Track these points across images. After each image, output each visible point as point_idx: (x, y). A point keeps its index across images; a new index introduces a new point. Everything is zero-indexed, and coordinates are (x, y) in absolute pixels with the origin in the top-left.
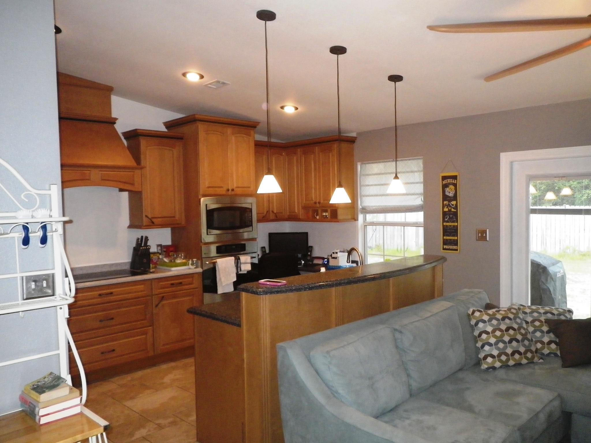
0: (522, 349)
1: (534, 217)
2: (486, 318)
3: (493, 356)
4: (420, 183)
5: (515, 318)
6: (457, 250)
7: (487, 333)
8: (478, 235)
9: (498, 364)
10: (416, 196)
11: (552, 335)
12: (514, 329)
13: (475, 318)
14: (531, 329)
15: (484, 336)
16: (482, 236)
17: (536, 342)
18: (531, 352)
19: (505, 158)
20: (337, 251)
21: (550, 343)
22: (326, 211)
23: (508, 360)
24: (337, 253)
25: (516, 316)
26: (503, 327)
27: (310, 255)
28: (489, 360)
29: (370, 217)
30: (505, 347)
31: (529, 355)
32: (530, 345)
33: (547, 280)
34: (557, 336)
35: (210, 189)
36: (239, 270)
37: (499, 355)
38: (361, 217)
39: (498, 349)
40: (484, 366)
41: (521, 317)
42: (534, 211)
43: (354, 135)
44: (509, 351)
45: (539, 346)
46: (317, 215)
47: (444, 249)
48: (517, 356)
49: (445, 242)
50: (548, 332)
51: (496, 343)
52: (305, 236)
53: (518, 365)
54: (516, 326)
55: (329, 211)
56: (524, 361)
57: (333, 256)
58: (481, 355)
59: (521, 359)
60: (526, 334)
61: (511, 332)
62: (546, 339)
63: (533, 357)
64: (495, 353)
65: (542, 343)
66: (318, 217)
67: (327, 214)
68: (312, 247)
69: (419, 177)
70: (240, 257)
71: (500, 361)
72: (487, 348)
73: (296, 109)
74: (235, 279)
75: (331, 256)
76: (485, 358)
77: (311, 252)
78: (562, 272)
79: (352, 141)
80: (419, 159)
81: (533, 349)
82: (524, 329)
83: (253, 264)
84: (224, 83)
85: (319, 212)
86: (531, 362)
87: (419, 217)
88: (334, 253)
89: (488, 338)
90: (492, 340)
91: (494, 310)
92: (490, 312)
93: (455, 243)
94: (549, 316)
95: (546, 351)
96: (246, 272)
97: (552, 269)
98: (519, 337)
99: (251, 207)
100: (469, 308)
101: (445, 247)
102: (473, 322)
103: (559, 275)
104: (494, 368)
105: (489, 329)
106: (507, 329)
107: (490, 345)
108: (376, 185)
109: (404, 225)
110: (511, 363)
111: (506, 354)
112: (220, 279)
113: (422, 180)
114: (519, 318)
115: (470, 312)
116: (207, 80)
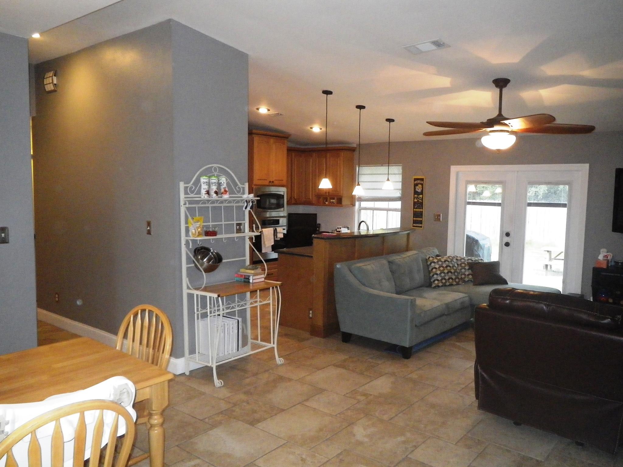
0: (454, 277)
1: (469, 207)
2: (436, 261)
3: (438, 280)
4: (400, 182)
5: (451, 261)
6: (421, 227)
7: (436, 268)
8: (435, 217)
9: (440, 284)
10: (397, 191)
11: (470, 271)
12: (450, 267)
13: (430, 260)
14: (460, 268)
15: (434, 270)
16: (437, 218)
17: (462, 275)
18: (458, 278)
19: (454, 169)
20: (340, 227)
21: (468, 275)
22: (334, 199)
23: (446, 282)
24: (340, 228)
25: (452, 260)
26: (444, 265)
27: (319, 230)
28: (436, 282)
29: (364, 204)
30: (445, 276)
31: (457, 280)
32: (458, 275)
33: (478, 249)
34: (472, 271)
35: (259, 181)
36: (275, 237)
37: (442, 280)
38: (357, 203)
39: (441, 276)
40: (433, 285)
41: (455, 261)
42: (469, 203)
43: (355, 146)
44: (447, 278)
45: (463, 276)
46: (326, 201)
47: (413, 226)
48: (451, 280)
49: (415, 222)
50: (469, 269)
51: (440, 274)
52: (314, 217)
53: (451, 285)
54: (451, 265)
55: (336, 198)
56: (454, 283)
57: (338, 230)
58: (432, 280)
59: (453, 282)
60: (456, 269)
61: (449, 268)
62: (467, 273)
63: (459, 281)
64: (440, 278)
65: (465, 275)
66: (327, 203)
67: (334, 201)
68: (320, 224)
69: (399, 178)
70: (277, 229)
71: (442, 283)
72: (435, 276)
73: (321, 129)
74: (273, 244)
75: (336, 230)
76: (434, 281)
77: (319, 227)
78: (488, 244)
79: (353, 150)
80: (399, 166)
81: (460, 277)
82: (456, 267)
83: (284, 234)
84: (281, 114)
85: (328, 198)
86: (458, 284)
87: (398, 205)
88: (338, 228)
89: (436, 271)
90: (438, 272)
91: (440, 257)
92: (438, 258)
93: (421, 222)
94: (470, 261)
95: (466, 279)
96: (279, 239)
97: (481, 242)
98: (453, 271)
99: (283, 194)
100: (426, 256)
101: (414, 225)
102: (429, 263)
103: (486, 246)
104: (438, 286)
105: (437, 266)
106: (447, 267)
107: (437, 274)
108: (369, 182)
109: (388, 210)
110: (448, 284)
111: (445, 279)
112: (264, 242)
113: (401, 180)
114: (454, 262)
115: (427, 258)
116: (272, 112)
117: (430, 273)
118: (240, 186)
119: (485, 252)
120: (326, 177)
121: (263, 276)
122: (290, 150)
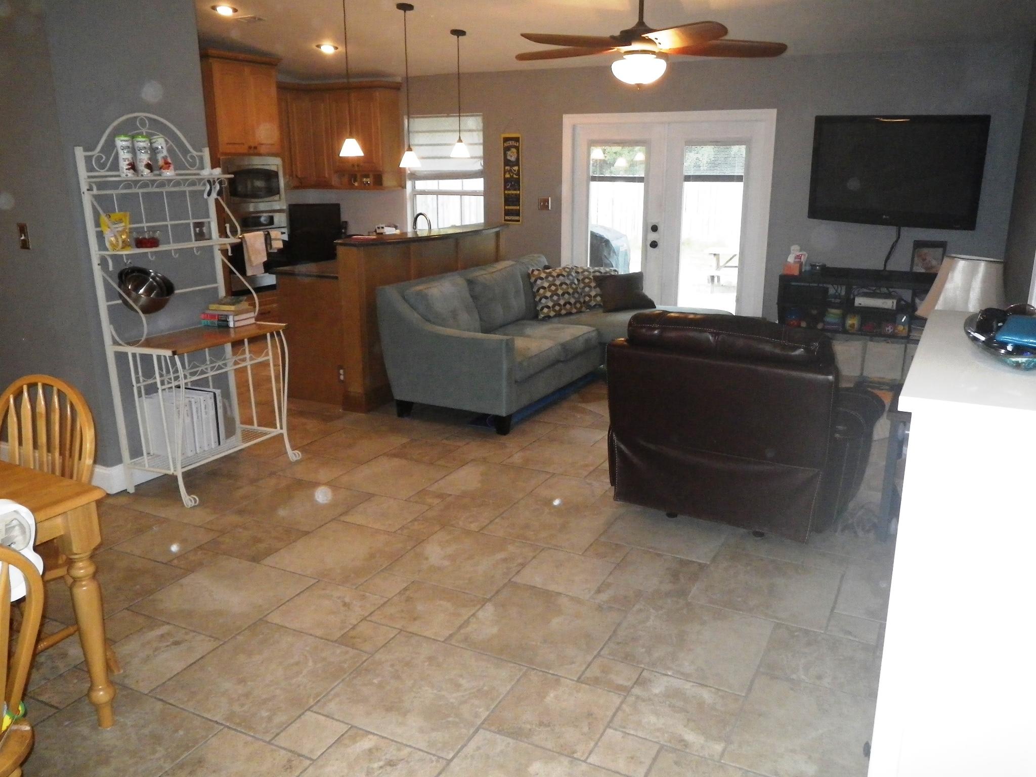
0: (572, 301)
1: (593, 185)
2: (543, 275)
3: (548, 307)
4: (480, 144)
5: (568, 276)
6: (519, 221)
7: (544, 288)
8: (541, 204)
9: (552, 314)
10: (476, 160)
11: (598, 289)
12: (566, 284)
13: (534, 275)
14: (582, 285)
15: (542, 291)
16: (544, 205)
17: (585, 296)
18: (580, 302)
19: (568, 120)
20: (382, 226)
21: (595, 296)
22: (367, 176)
23: (560, 310)
24: (383, 228)
25: (569, 274)
26: (558, 283)
27: (345, 233)
28: (546, 310)
29: (420, 185)
30: (559, 299)
31: (578, 305)
32: (579, 298)
33: (609, 254)
34: (601, 289)
35: (230, 146)
36: (269, 248)
37: (554, 306)
38: (409, 184)
39: (552, 301)
40: (542, 316)
41: (574, 275)
42: (594, 179)
43: (399, 79)
44: (562, 302)
45: (587, 299)
46: (355, 181)
47: (505, 220)
48: (568, 306)
49: (507, 213)
50: (595, 287)
51: (551, 296)
52: (335, 209)
53: (569, 314)
54: (568, 282)
55: (371, 176)
56: (574, 311)
57: (378, 231)
58: (539, 308)
59: (571, 308)
60: (577, 288)
61: (564, 286)
62: (593, 293)
63: (581, 307)
64: (550, 304)
65: (590, 296)
66: (356, 184)
67: (368, 180)
68: (346, 222)
69: (478, 137)
70: (270, 232)
71: (555, 311)
72: (544, 301)
73: (336, 48)
74: (265, 259)
75: (376, 231)
76: (542, 309)
77: (346, 228)
78: (625, 245)
79: (397, 87)
80: (477, 115)
81: (582, 300)
82: (575, 284)
83: (284, 241)
84: (260, 19)
85: (358, 176)
86: (579, 312)
87: (478, 184)
88: (379, 228)
89: (545, 293)
90: (548, 294)
91: (551, 270)
92: (548, 271)
93: (517, 213)
94: (598, 274)
95: (593, 303)
96: (276, 251)
97: (614, 243)
98: (571, 291)
99: (276, 170)
100: (529, 269)
101: (507, 218)
102: (533, 280)
103: (622, 249)
104: (549, 317)
105: (546, 285)
106: (561, 284)
107: (546, 298)
108: (427, 145)
109: (462, 194)
110: (563, 312)
111: (559, 305)
112: (249, 257)
113: (481, 141)
114: (572, 276)
115: (530, 272)
116: (242, 15)
117: (535, 297)
118: (195, 153)
119: (621, 259)
120: (351, 136)
121: (252, 315)
122: (282, 88)
